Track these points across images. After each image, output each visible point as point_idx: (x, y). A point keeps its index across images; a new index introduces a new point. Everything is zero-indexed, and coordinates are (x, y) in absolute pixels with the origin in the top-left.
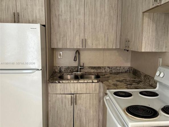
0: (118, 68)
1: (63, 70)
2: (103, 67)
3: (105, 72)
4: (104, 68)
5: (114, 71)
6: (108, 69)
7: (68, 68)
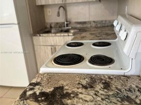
0: (104, 22)
1: (53, 26)
2: (88, 22)
3: (91, 26)
4: (90, 22)
5: (99, 25)
6: (93, 23)
7: (57, 23)
